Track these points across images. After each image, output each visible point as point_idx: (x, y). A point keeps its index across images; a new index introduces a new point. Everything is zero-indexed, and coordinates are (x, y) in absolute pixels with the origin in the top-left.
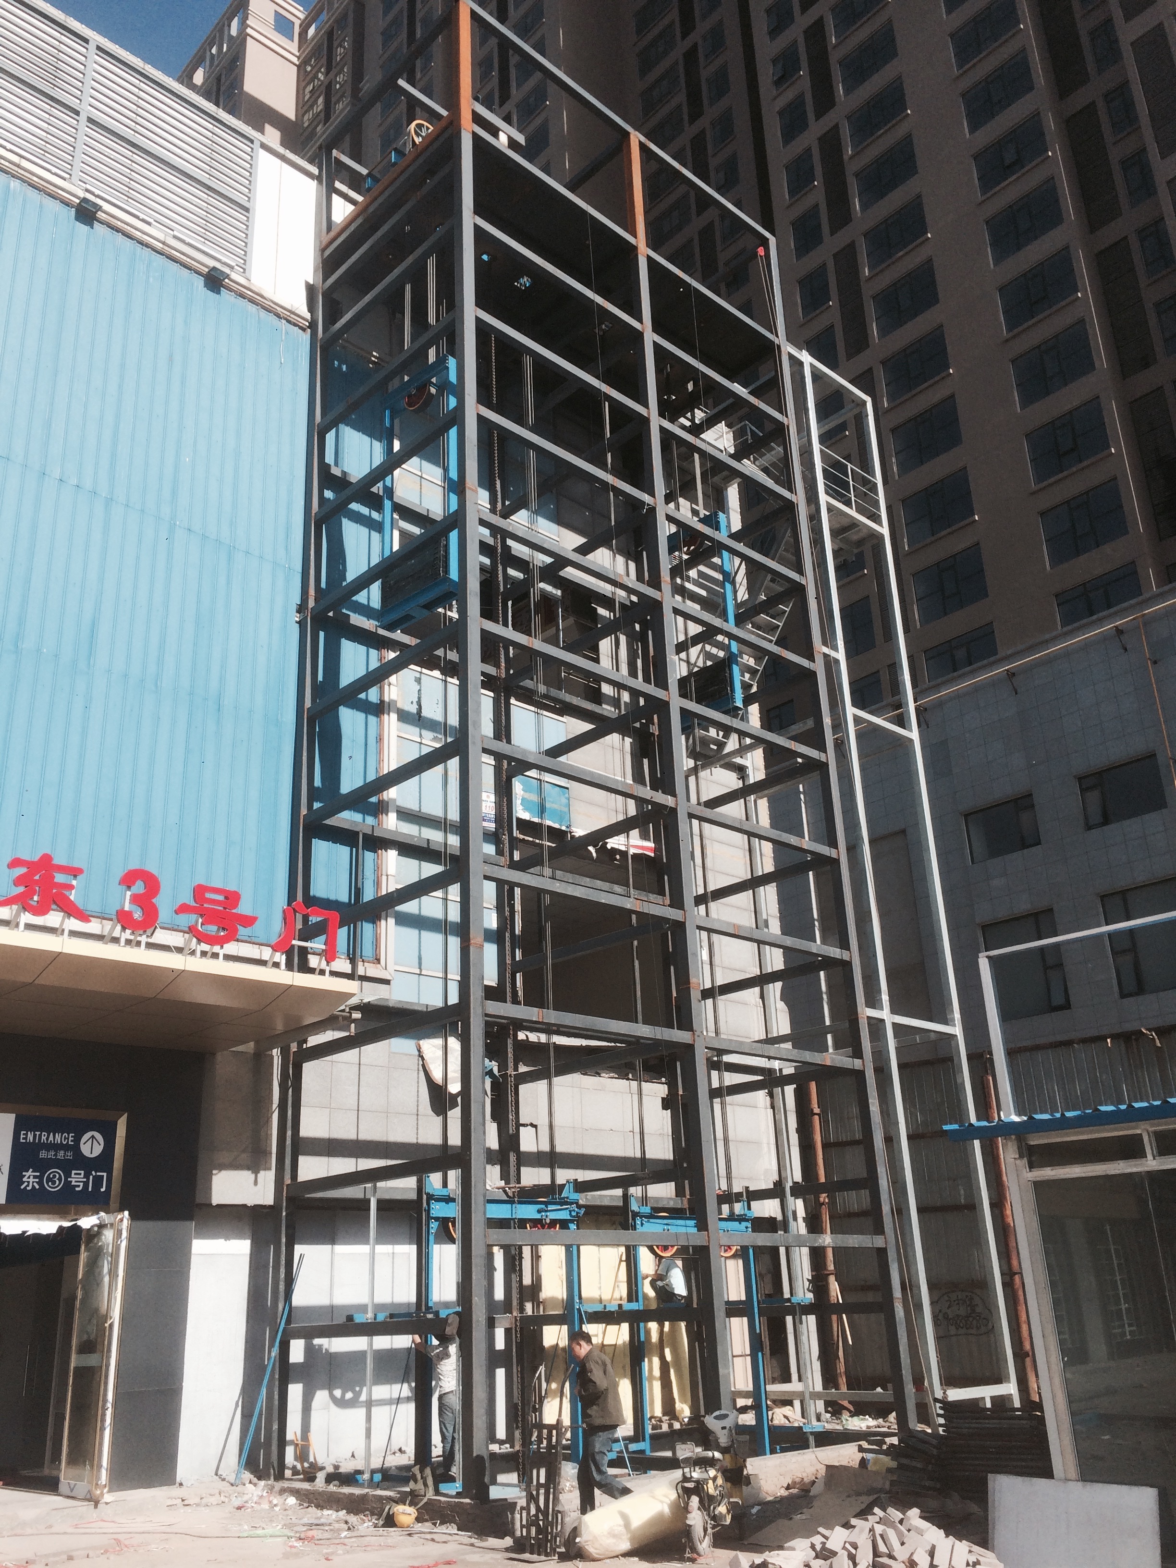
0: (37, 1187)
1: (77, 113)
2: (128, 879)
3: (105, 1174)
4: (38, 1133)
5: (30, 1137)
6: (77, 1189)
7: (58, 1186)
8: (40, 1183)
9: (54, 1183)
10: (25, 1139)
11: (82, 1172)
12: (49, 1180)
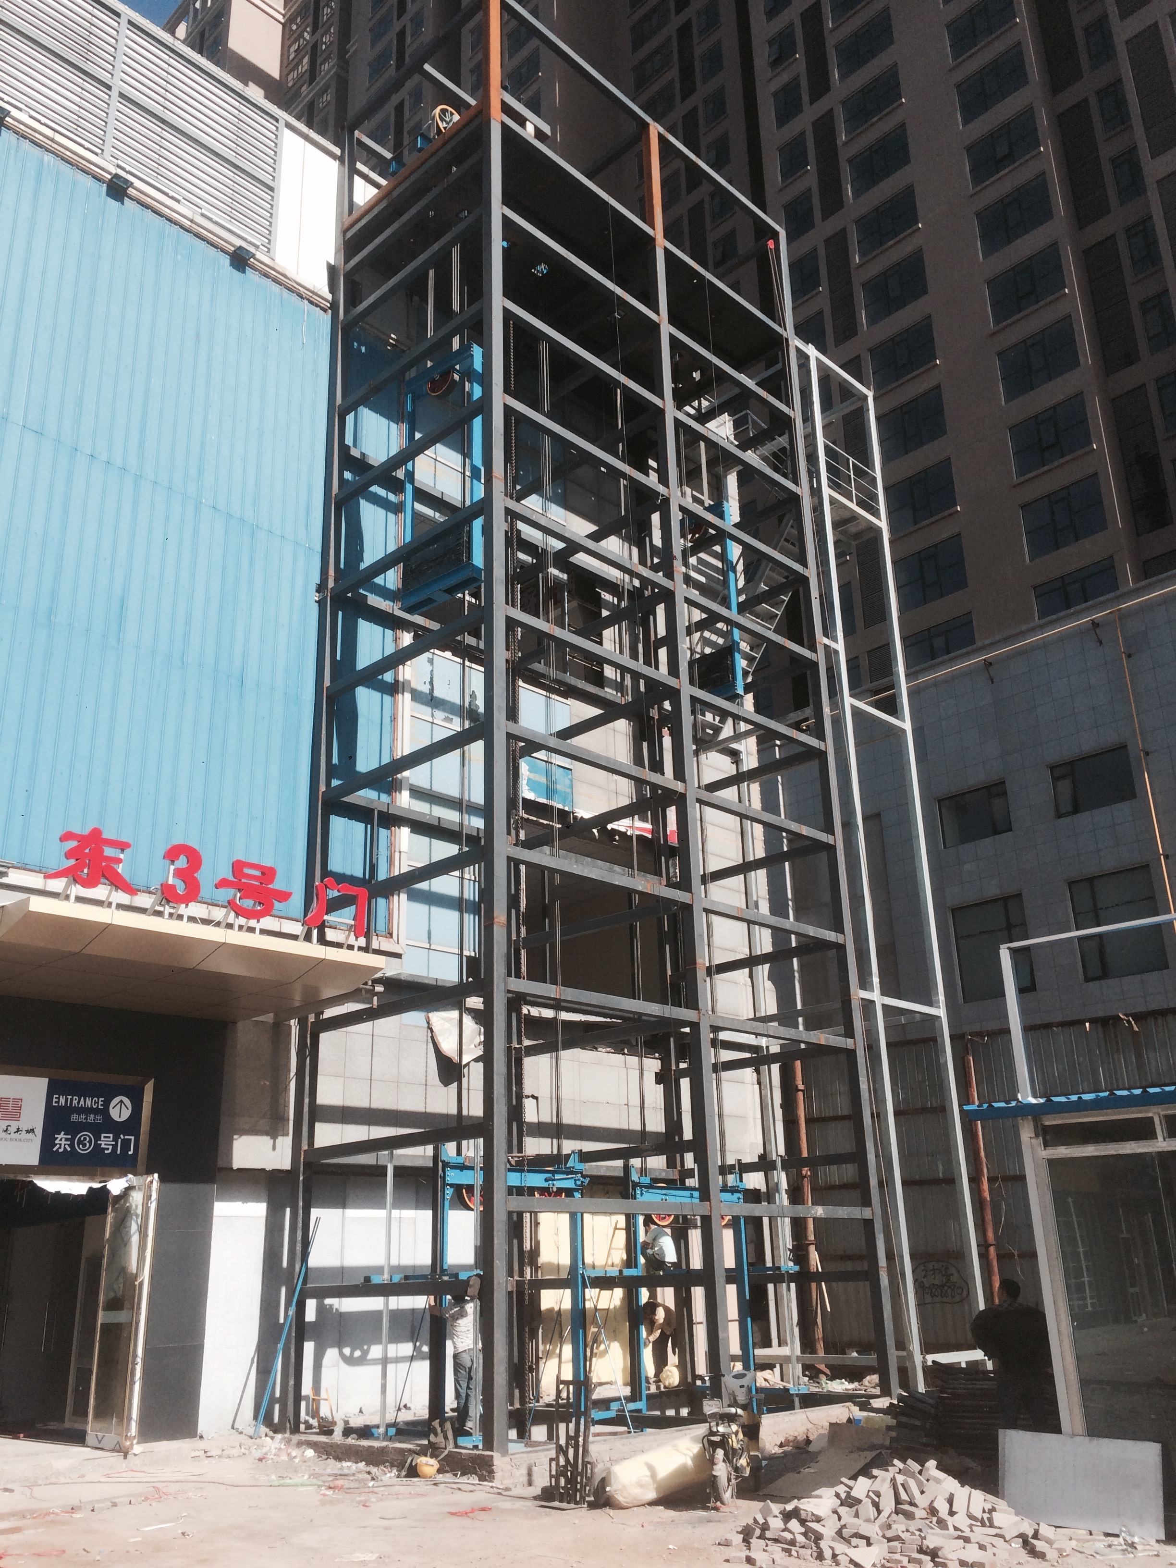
0: (69, 1149)
1: (109, 88)
2: (172, 854)
3: (133, 1138)
4: (69, 1097)
5: (62, 1101)
6: (106, 1152)
7: (88, 1149)
8: (72, 1146)
9: (84, 1145)
10: (58, 1102)
11: (111, 1136)
12: (80, 1142)
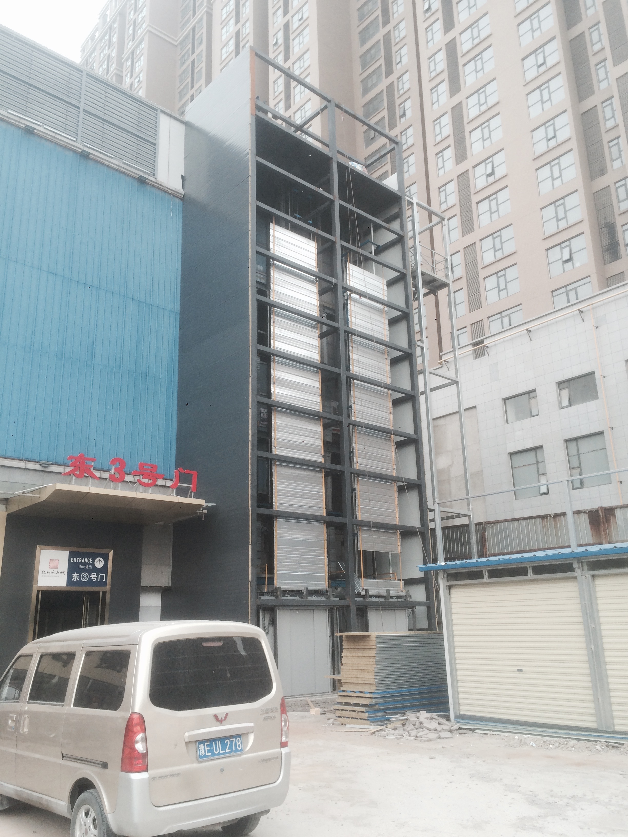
0: (78, 580)
1: (79, 108)
2: (113, 462)
3: (105, 575)
4: (78, 559)
5: (75, 560)
6: (94, 580)
7: (86, 580)
8: (80, 578)
9: (85, 578)
10: (73, 561)
11: (96, 574)
12: (83, 577)
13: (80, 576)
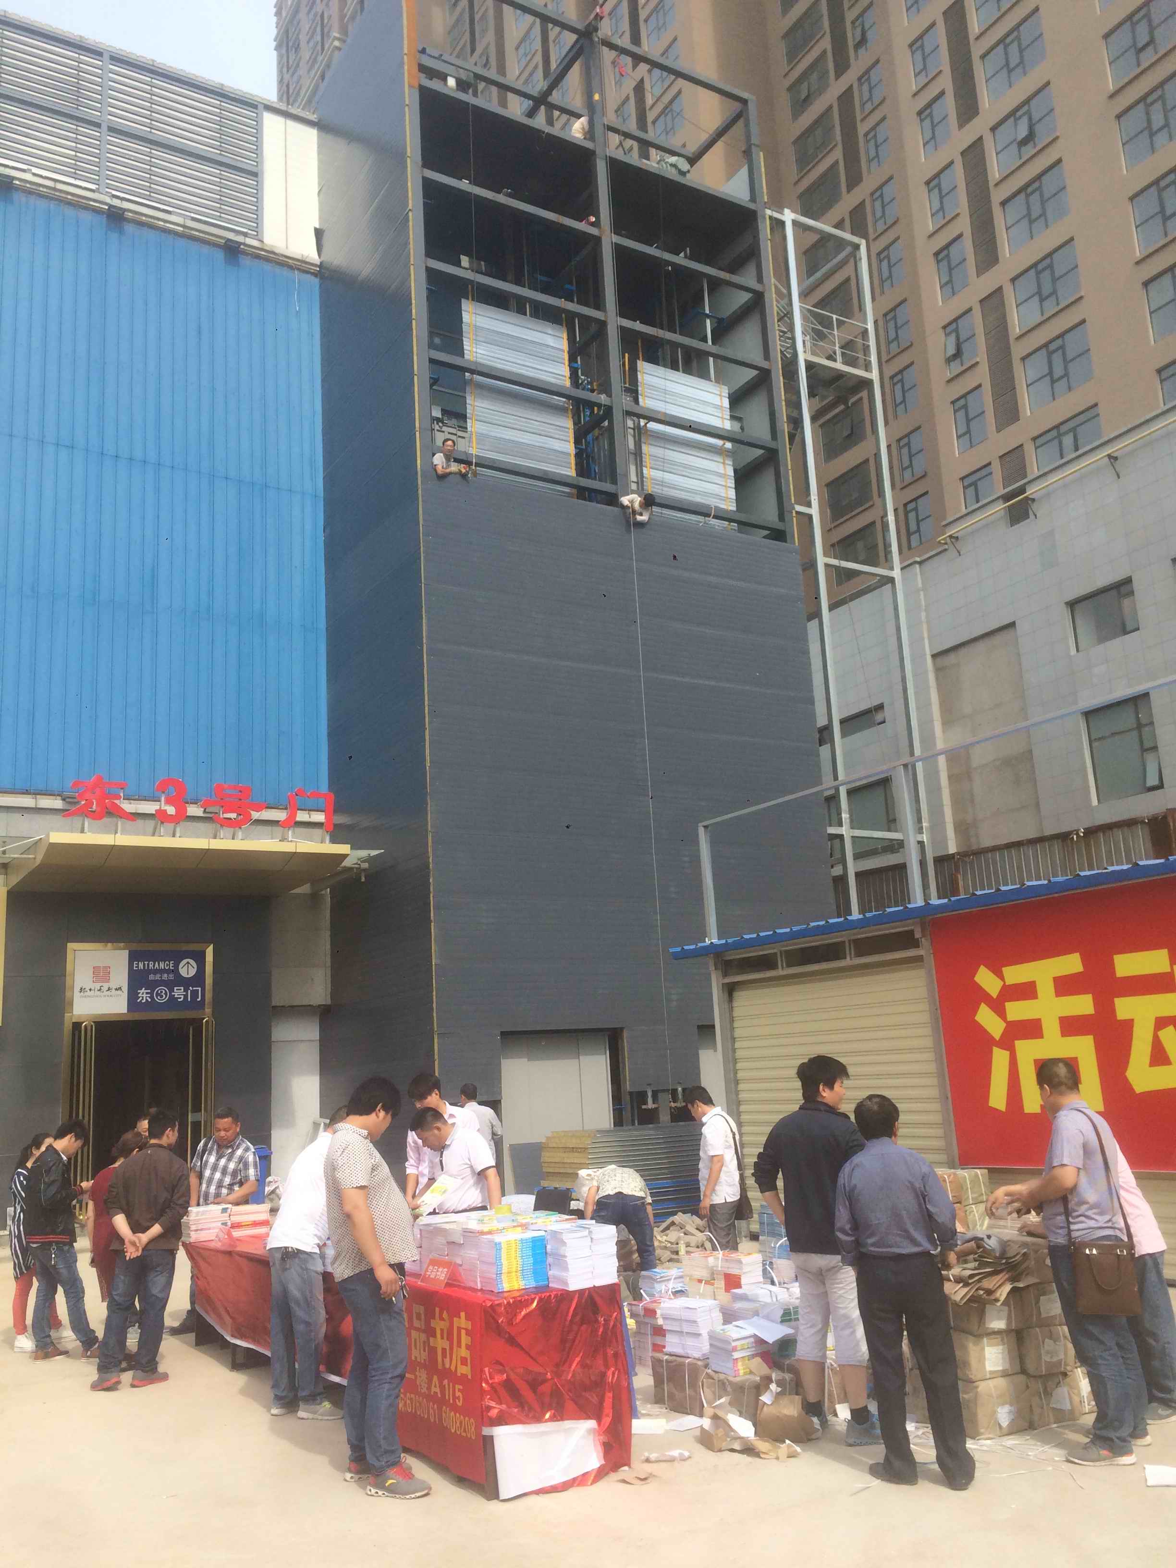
0: (150, 1000)
1: (99, 125)
3: (199, 989)
4: (146, 963)
5: (141, 966)
6: (180, 1000)
7: (165, 999)
8: (152, 997)
9: (162, 996)
10: (137, 967)
11: (182, 988)
12: (157, 994)
13: (152, 994)
